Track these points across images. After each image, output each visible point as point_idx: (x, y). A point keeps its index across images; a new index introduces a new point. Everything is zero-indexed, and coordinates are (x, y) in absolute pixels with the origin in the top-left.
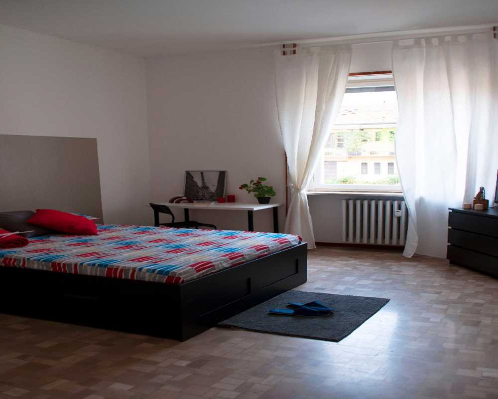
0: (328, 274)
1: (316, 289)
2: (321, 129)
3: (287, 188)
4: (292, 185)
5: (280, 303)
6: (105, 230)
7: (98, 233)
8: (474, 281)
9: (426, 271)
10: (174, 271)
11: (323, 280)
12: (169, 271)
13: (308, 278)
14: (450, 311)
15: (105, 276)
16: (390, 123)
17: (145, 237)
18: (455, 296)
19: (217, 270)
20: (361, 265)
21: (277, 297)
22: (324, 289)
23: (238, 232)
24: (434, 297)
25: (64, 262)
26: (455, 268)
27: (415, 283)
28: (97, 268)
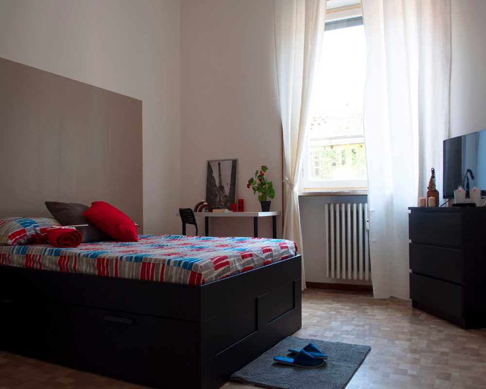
0: (318, 319)
1: (310, 335)
2: (308, 82)
3: (283, 183)
4: (287, 179)
5: (282, 351)
6: (144, 238)
7: (139, 240)
8: (435, 326)
9: (394, 315)
10: (197, 263)
11: (314, 325)
12: (193, 263)
13: (302, 324)
14: (423, 361)
15: (140, 278)
16: (352, 137)
17: (174, 243)
18: (423, 344)
19: (231, 272)
20: (343, 309)
21: (278, 344)
22: (316, 336)
23: (247, 238)
24: (406, 344)
25: (107, 257)
26: (418, 312)
27: (388, 329)
28: (133, 263)
